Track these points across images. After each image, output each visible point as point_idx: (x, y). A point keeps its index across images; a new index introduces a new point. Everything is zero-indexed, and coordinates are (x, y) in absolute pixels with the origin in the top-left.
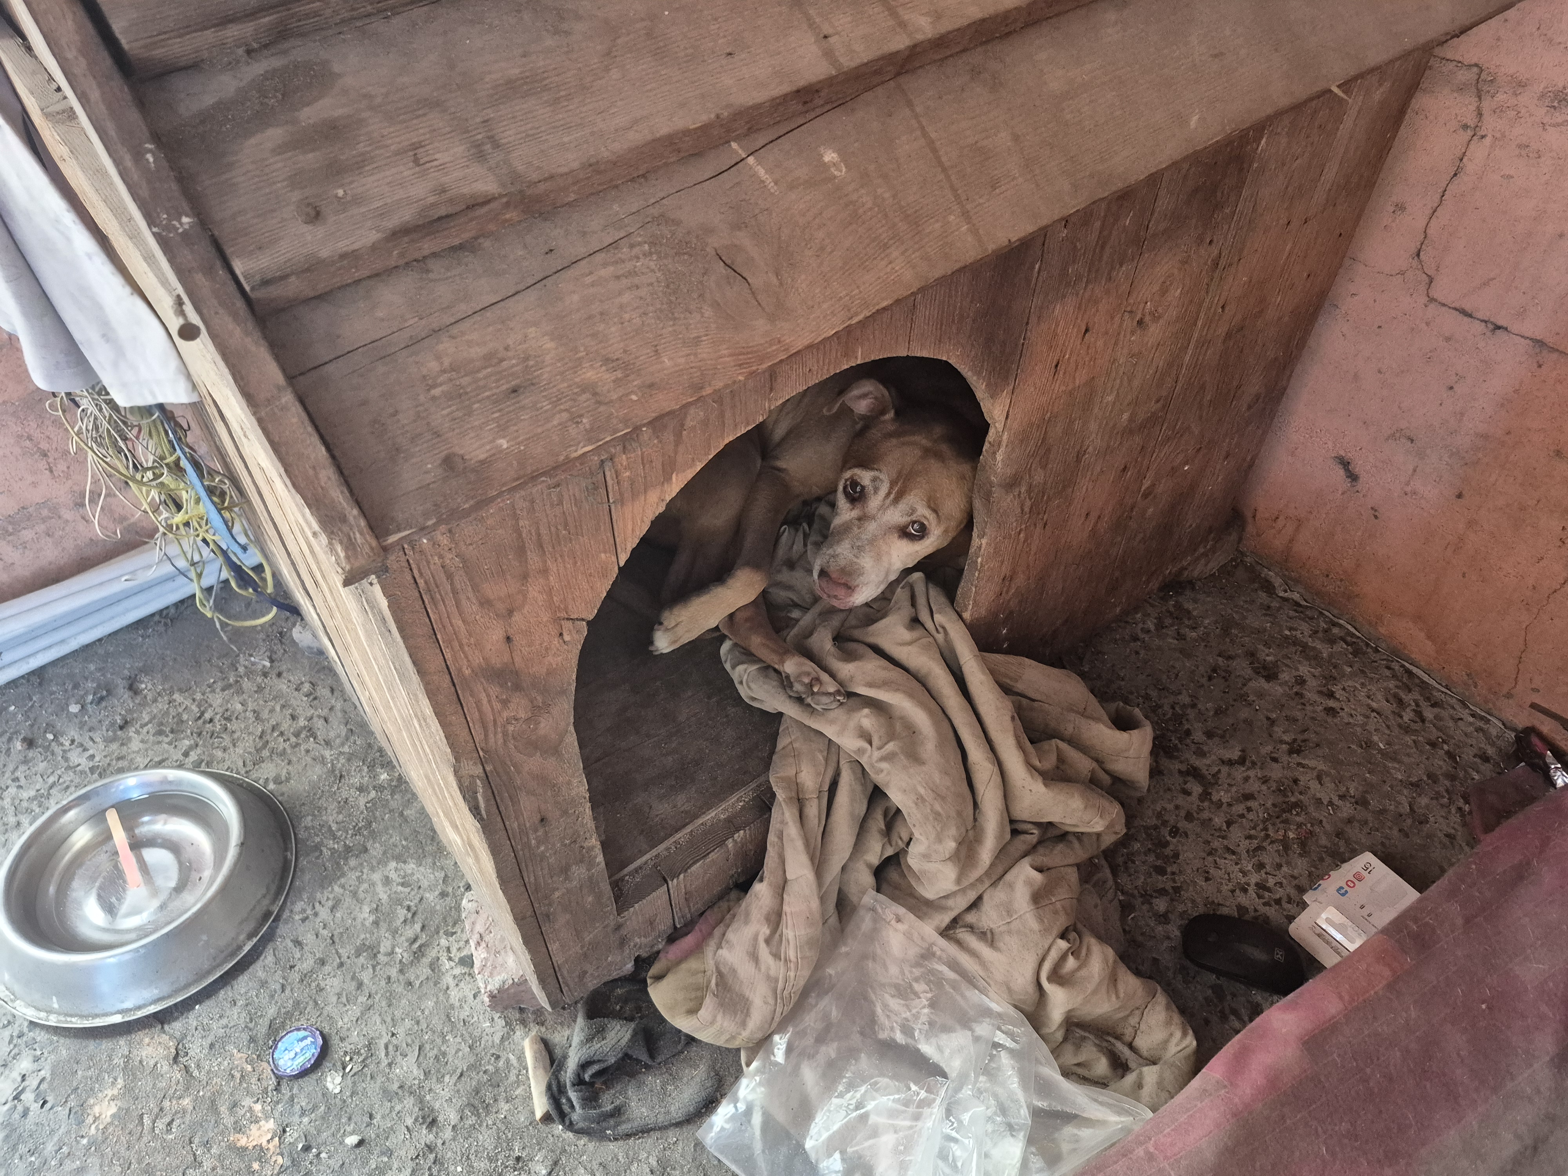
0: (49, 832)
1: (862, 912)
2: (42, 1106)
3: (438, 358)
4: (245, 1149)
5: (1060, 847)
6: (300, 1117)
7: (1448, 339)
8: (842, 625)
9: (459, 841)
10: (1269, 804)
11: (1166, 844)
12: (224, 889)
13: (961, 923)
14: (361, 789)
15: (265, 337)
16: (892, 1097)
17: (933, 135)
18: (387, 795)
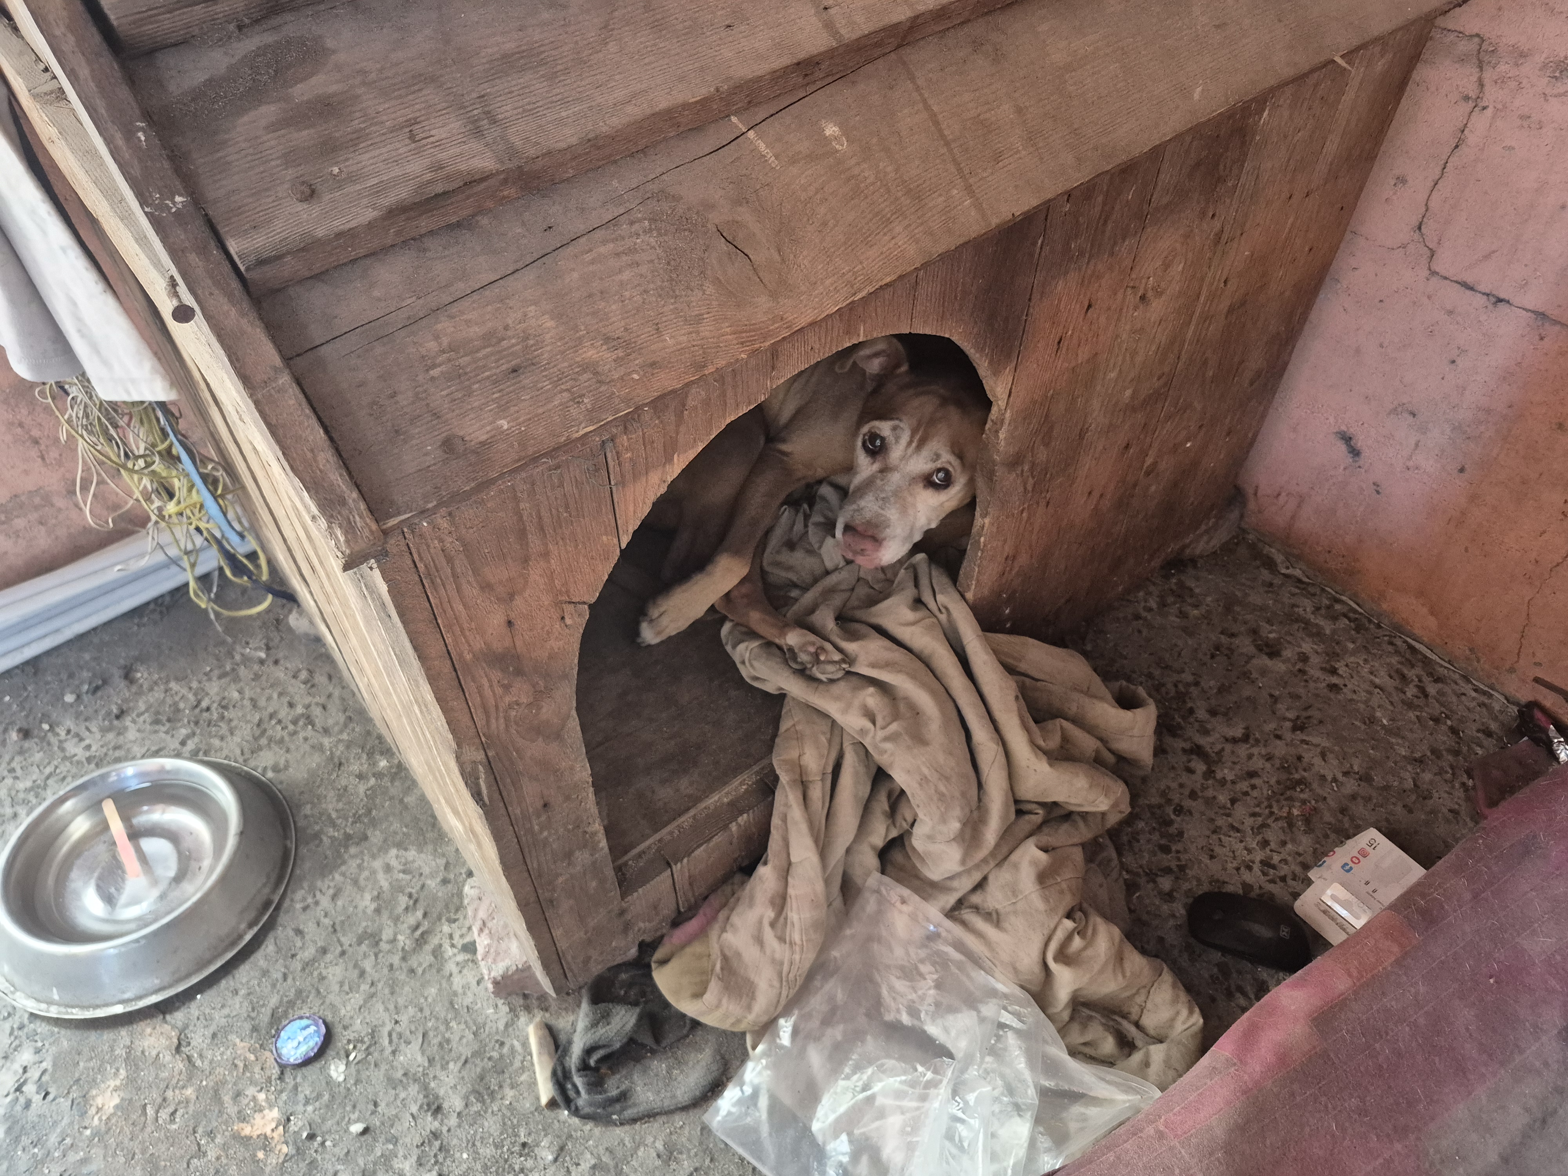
0: (46, 823)
1: (867, 894)
2: (44, 1098)
3: (437, 338)
4: (249, 1138)
5: (1065, 827)
6: (305, 1105)
7: (1450, 313)
8: (844, 606)
9: (460, 828)
10: (1273, 781)
11: (1170, 823)
12: (224, 879)
13: (966, 904)
14: (361, 776)
15: (261, 319)
16: (898, 1079)
17: (935, 108)
18: (385, 781)
